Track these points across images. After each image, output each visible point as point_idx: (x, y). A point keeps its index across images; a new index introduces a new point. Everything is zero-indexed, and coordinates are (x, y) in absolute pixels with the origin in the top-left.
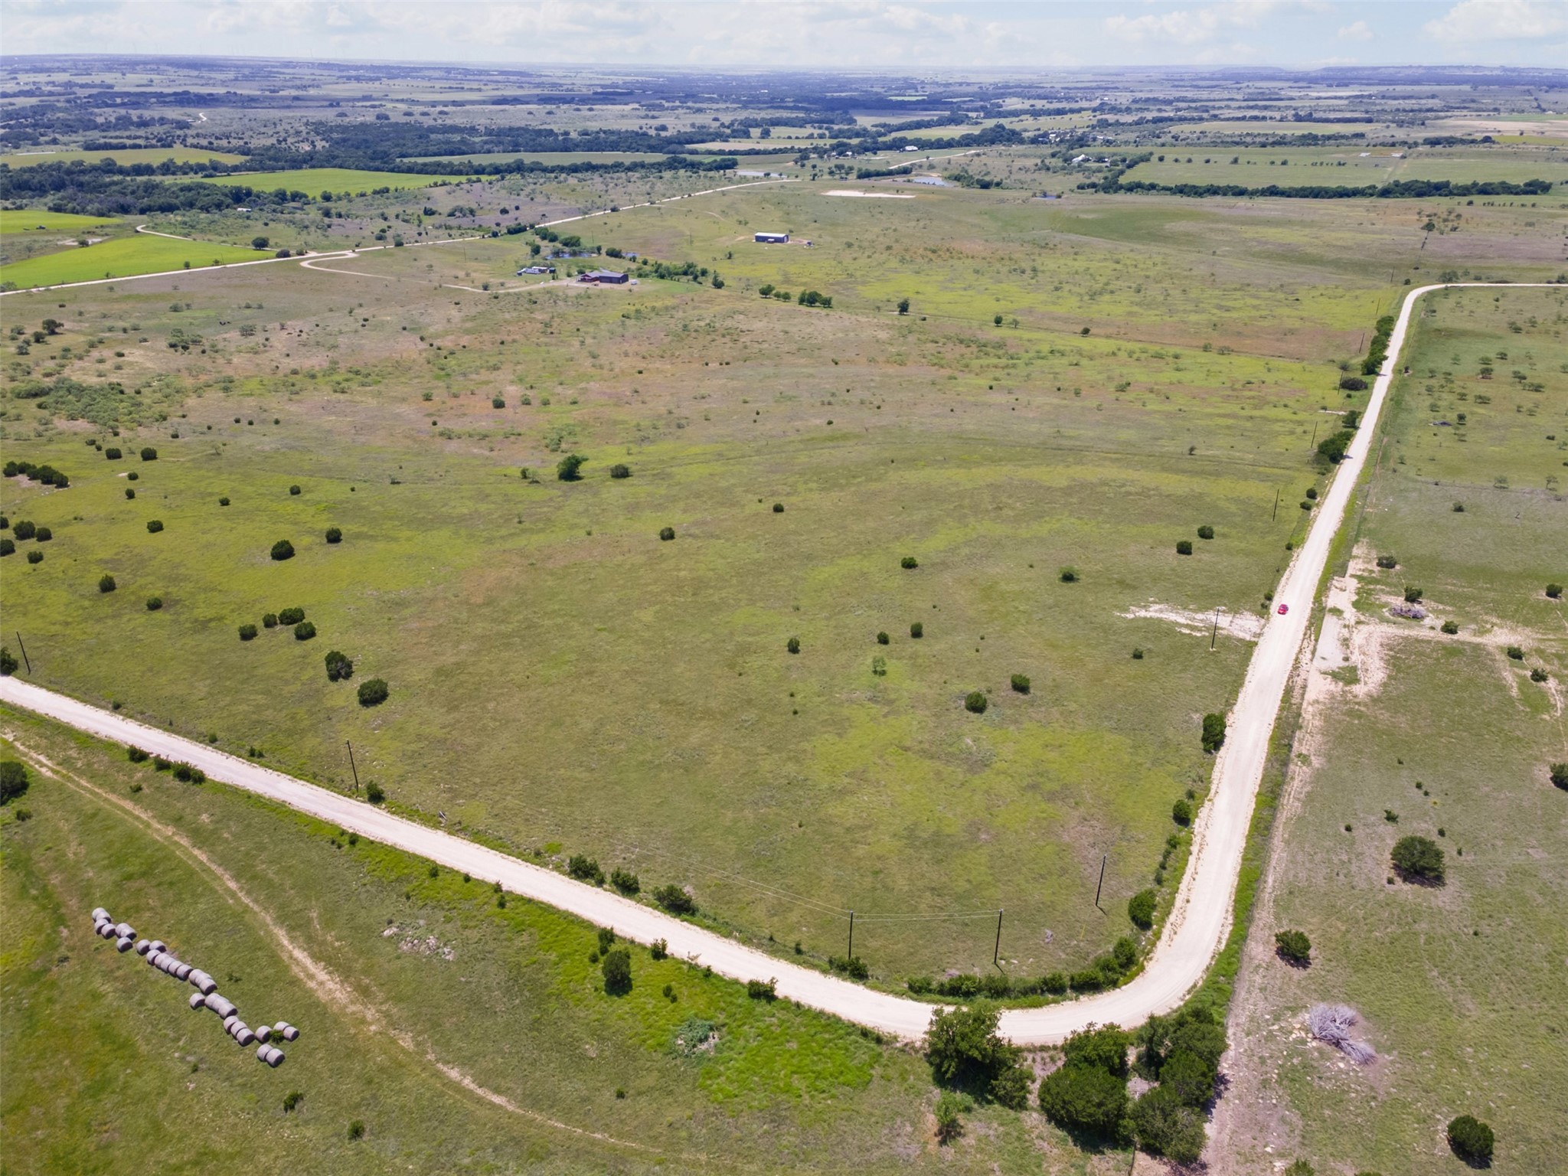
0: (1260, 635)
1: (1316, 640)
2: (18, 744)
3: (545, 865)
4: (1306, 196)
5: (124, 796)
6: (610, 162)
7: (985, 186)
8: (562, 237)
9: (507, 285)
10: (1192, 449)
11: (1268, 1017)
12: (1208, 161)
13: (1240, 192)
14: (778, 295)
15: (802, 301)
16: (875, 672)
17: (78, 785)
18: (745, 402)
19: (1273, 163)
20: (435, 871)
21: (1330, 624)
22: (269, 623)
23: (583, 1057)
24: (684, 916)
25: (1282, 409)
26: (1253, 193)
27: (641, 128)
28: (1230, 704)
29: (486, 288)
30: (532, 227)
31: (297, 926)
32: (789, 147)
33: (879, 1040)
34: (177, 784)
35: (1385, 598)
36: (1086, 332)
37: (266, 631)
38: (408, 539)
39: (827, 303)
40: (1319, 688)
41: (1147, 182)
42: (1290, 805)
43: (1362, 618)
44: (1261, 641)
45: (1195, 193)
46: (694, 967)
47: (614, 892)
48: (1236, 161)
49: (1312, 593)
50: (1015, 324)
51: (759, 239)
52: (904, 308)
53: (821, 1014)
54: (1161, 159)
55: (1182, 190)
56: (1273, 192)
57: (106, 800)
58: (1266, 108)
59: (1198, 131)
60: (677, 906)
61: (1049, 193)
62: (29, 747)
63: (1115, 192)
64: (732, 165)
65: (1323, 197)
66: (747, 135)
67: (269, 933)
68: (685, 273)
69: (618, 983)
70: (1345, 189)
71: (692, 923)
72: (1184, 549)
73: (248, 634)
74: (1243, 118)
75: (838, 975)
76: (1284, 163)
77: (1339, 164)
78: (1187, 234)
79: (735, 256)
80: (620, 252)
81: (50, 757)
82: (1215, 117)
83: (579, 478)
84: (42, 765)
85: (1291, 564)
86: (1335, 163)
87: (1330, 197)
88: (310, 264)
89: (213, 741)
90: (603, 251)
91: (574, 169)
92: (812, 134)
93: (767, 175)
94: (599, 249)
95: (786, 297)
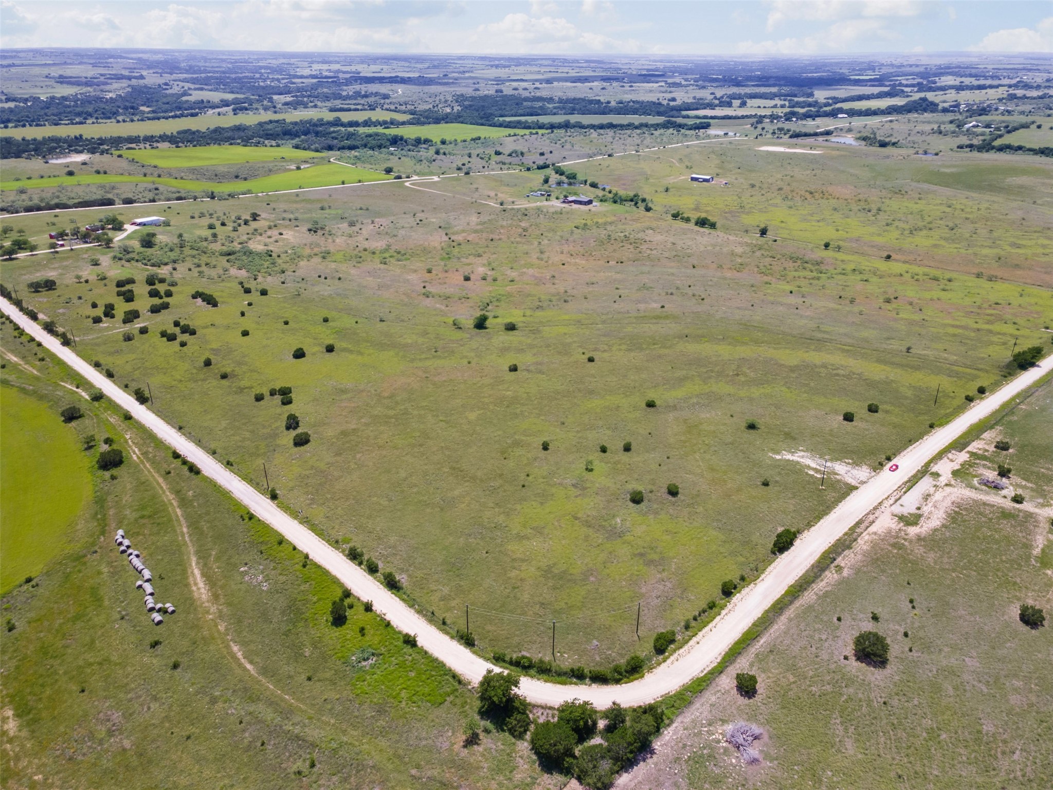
0: (863, 483)
1: (905, 493)
2: (130, 441)
3: (337, 549)
5: (161, 475)
6: (625, 122)
7: (883, 145)
8: (566, 173)
9: (516, 203)
10: (909, 349)
11: (704, 722)
14: (682, 218)
15: (696, 224)
16: (587, 469)
17: (145, 467)
18: (617, 289)
20: (281, 541)
21: (925, 484)
22: (273, 393)
23: (302, 655)
24: (394, 591)
25: (1011, 326)
27: (658, 99)
28: (809, 525)
29: (502, 204)
30: (553, 165)
31: (203, 556)
33: (460, 682)
34: (187, 473)
35: (981, 471)
36: (889, 257)
37: (270, 397)
38: (369, 355)
39: (713, 226)
40: (885, 523)
42: (809, 597)
43: (953, 482)
44: (862, 488)
46: (383, 619)
47: (365, 571)
49: (927, 460)
50: (839, 248)
51: (693, 179)
52: (764, 232)
53: (436, 660)
54: (1039, 127)
55: (1044, 151)
57: (153, 476)
60: (392, 584)
61: (929, 151)
62: (134, 443)
63: (987, 151)
64: (707, 126)
66: (729, 105)
67: (189, 558)
68: (632, 200)
69: (339, 620)
71: (396, 596)
72: (848, 417)
73: (259, 398)
75: (458, 641)
79: (670, 190)
80: (597, 184)
81: (140, 450)
83: (486, 328)
84: (135, 453)
85: (925, 438)
88: (410, 184)
89: (214, 453)
90: (588, 183)
91: (602, 127)
92: (776, 105)
93: (726, 134)
94: (586, 181)
95: (688, 220)
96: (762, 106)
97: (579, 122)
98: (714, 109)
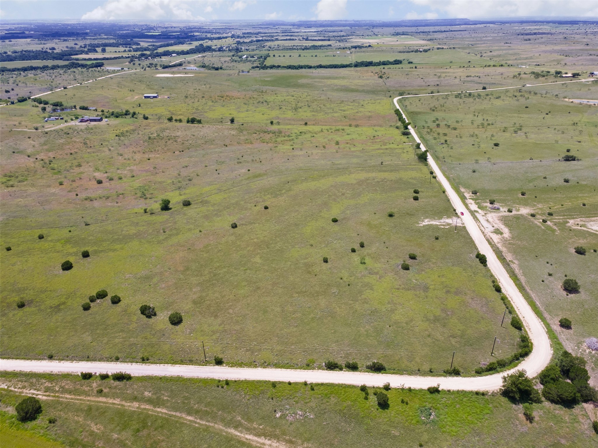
0: (463, 224)
1: (480, 222)
3: (314, 369)
4: (332, 68)
5: (97, 396)
7: (217, 69)
8: (51, 102)
9: (46, 127)
10: (382, 163)
11: (576, 348)
12: (290, 56)
13: (310, 67)
14: (176, 120)
15: (188, 122)
16: (361, 263)
17: (66, 398)
18: (206, 166)
19: (312, 56)
20: (274, 384)
22: (92, 300)
23: (395, 436)
24: (382, 371)
25: (392, 144)
26: (314, 67)
27: (42, 49)
28: (477, 249)
29: (37, 129)
30: (29, 98)
31: (237, 426)
32: (121, 56)
33: (483, 394)
34: (117, 383)
35: (484, 204)
37: (94, 304)
38: (122, 249)
39: (199, 122)
40: (495, 238)
41: (277, 65)
42: (522, 278)
43: (485, 212)
44: (466, 226)
45: (295, 68)
46: (403, 389)
47: (349, 371)
48: (300, 56)
49: (464, 206)
50: (279, 123)
51: (145, 97)
52: (232, 121)
53: (458, 392)
54: (274, 56)
55: (290, 67)
56: (320, 67)
57: (88, 401)
58: (291, 36)
59: (277, 45)
60: (377, 368)
61: (244, 71)
64: (101, 65)
65: (337, 68)
66: (95, 51)
67: (226, 432)
68: (126, 114)
69: (384, 405)
70: (344, 65)
71: (386, 373)
72: (416, 199)
73: (86, 308)
74: (287, 40)
75: (450, 376)
76: (316, 56)
77: (334, 56)
78: (308, 84)
79: (141, 105)
80: (87, 107)
82: (277, 40)
83: (171, 209)
85: (449, 198)
86: (332, 55)
87: (340, 68)
89: (117, 359)
90: (78, 107)
93: (122, 69)
94: (75, 107)
95: (180, 121)
96: (117, 51)
97: (4, 67)
98: (89, 54)
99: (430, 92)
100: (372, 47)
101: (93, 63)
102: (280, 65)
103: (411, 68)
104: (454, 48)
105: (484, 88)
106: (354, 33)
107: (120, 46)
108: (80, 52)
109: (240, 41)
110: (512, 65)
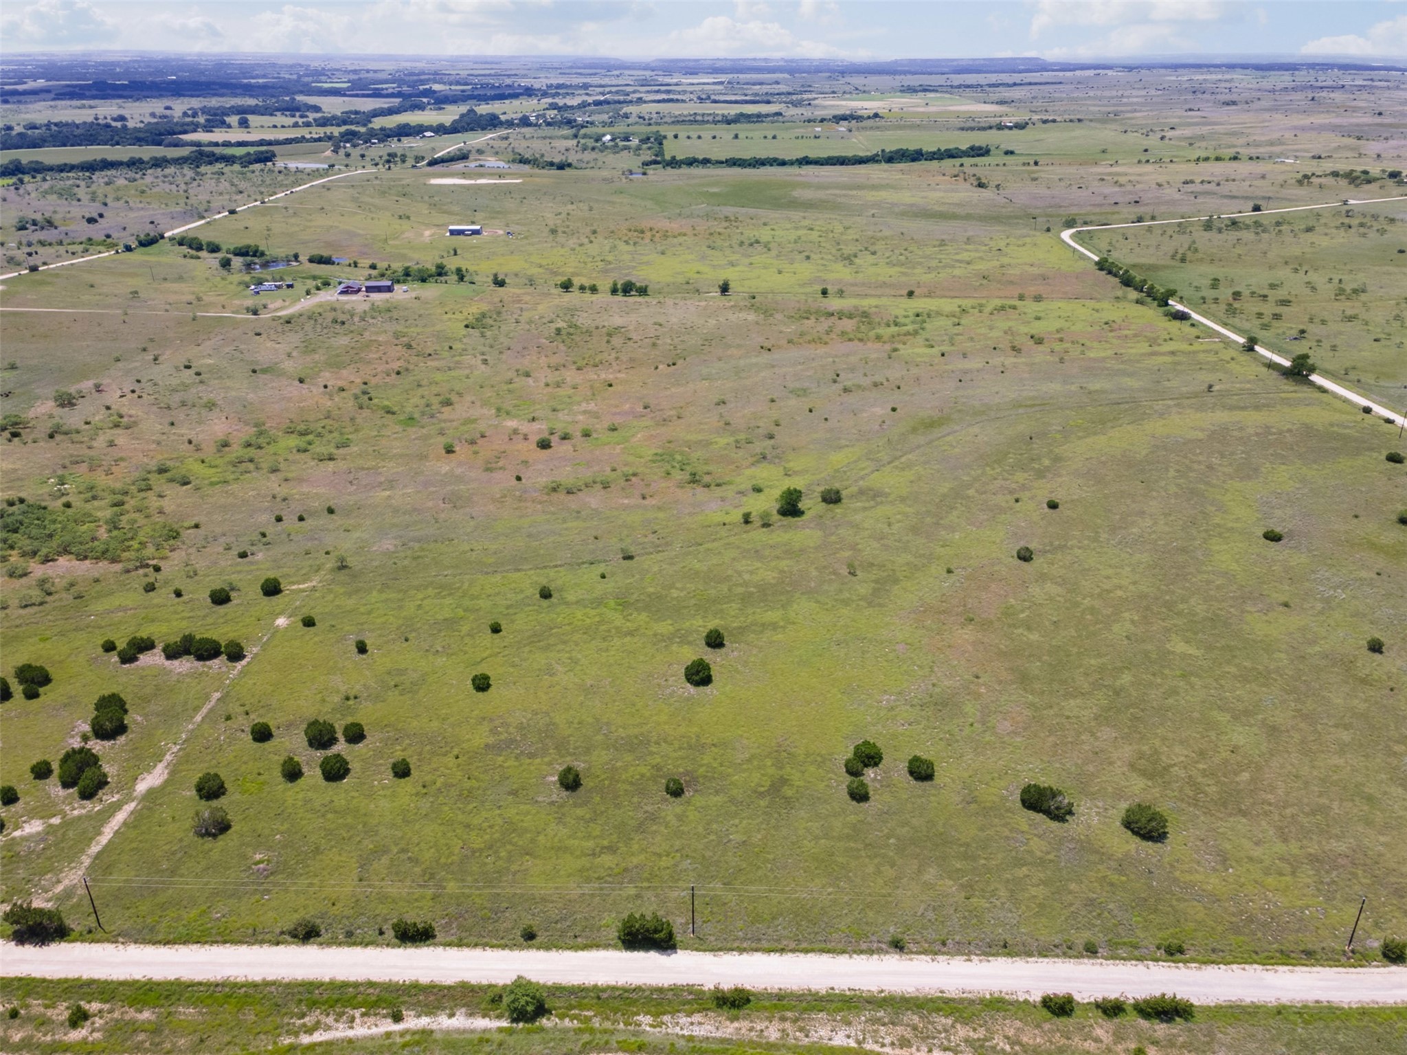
4: (835, 164)
7: (561, 167)
8: (225, 246)
12: (714, 137)
13: (783, 163)
14: (582, 288)
15: (614, 291)
19: (765, 137)
25: (1174, 342)
26: (792, 163)
29: (254, 312)
30: (162, 237)
36: (911, 294)
39: (643, 291)
41: (701, 158)
45: (750, 165)
48: (736, 137)
50: (841, 293)
51: (453, 232)
52: (725, 289)
54: (676, 137)
55: (733, 163)
56: (805, 161)
61: (634, 171)
63: (680, 167)
64: (269, 157)
66: (223, 124)
68: (441, 274)
70: (861, 157)
74: (659, 101)
76: (774, 137)
77: (816, 137)
79: (459, 252)
80: (330, 258)
90: (303, 258)
92: (297, 123)
93: (332, 166)
94: (296, 257)
95: (594, 289)
96: (279, 125)
97: (37, 162)
98: (212, 131)
99: (1134, 217)
100: (883, 118)
101: (248, 154)
102: (708, 157)
103: (1024, 164)
104: (1079, 120)
105: (1257, 208)
106: (810, 86)
107: (278, 113)
108: (192, 127)
109: (557, 104)
110: (1258, 158)
